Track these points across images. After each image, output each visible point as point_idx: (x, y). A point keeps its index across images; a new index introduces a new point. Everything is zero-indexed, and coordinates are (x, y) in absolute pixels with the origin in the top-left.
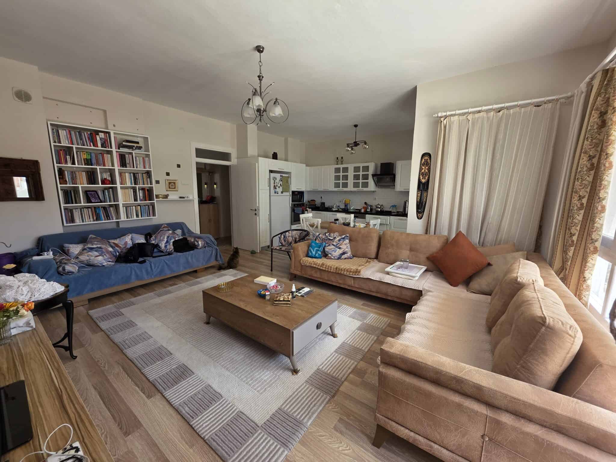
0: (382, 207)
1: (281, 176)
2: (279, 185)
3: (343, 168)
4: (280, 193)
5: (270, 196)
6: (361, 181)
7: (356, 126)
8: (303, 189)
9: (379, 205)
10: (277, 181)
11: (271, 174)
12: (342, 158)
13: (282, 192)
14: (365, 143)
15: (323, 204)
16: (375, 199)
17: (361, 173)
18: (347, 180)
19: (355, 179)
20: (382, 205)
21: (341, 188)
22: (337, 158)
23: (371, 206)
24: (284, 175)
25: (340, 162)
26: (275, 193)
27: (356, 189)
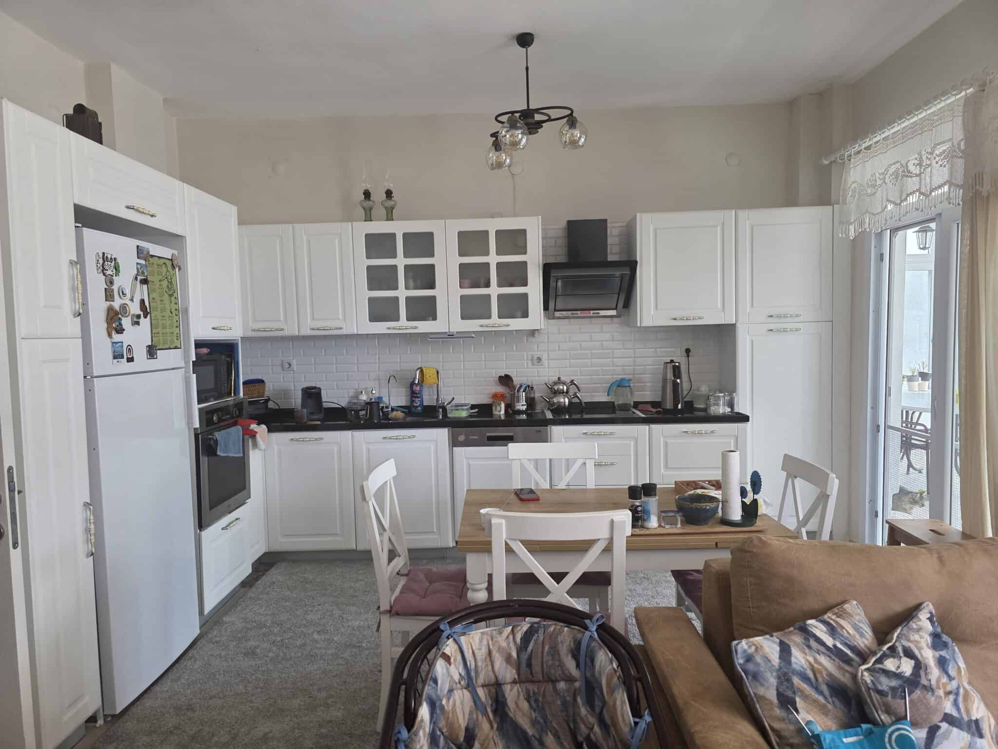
0: (573, 389)
1: (140, 252)
2: (135, 309)
3: (405, 235)
4: (140, 353)
5: (88, 377)
6: (494, 291)
7: (525, 40)
8: (234, 332)
9: (559, 382)
10: (125, 280)
12: (389, 194)
13: (152, 351)
14: (572, 121)
15: (312, 395)
16: (539, 359)
17: (493, 259)
18: (432, 286)
19: (467, 282)
20: (572, 382)
21: (403, 324)
22: (367, 194)
23: (529, 388)
25: (381, 211)
26: (117, 356)
27: (472, 325)
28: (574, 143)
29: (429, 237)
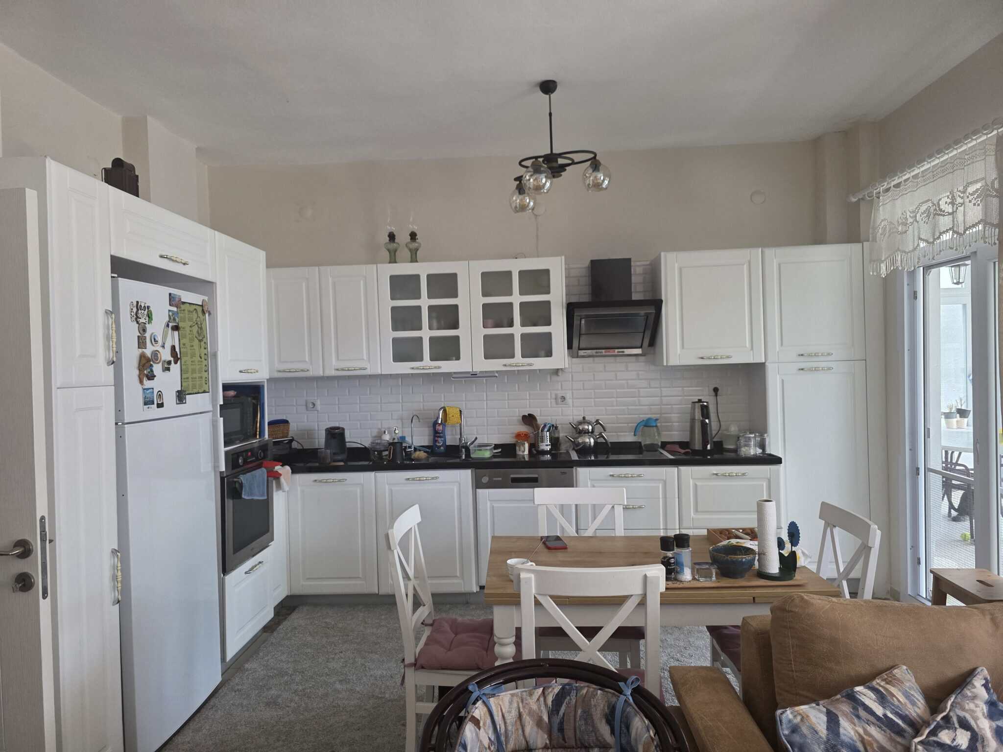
0: (598, 429)
1: (173, 300)
2: (166, 355)
3: (429, 277)
4: (170, 399)
5: (120, 424)
6: (518, 330)
7: (548, 87)
8: (260, 374)
9: (584, 421)
10: (157, 327)
11: (122, 282)
12: (413, 236)
13: (181, 397)
14: (595, 164)
15: (336, 435)
16: (563, 398)
17: (516, 299)
18: (455, 326)
19: (490, 322)
20: (597, 421)
21: (427, 364)
22: (392, 237)
23: (554, 428)
24: (187, 297)
25: (404, 253)
26: (148, 402)
27: (496, 365)
28: (597, 186)
29: (452, 278)
